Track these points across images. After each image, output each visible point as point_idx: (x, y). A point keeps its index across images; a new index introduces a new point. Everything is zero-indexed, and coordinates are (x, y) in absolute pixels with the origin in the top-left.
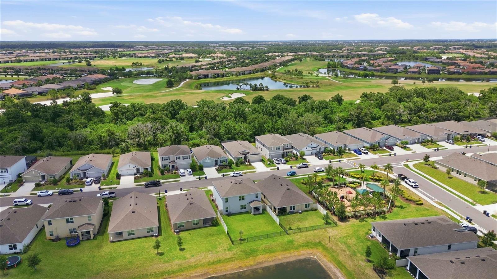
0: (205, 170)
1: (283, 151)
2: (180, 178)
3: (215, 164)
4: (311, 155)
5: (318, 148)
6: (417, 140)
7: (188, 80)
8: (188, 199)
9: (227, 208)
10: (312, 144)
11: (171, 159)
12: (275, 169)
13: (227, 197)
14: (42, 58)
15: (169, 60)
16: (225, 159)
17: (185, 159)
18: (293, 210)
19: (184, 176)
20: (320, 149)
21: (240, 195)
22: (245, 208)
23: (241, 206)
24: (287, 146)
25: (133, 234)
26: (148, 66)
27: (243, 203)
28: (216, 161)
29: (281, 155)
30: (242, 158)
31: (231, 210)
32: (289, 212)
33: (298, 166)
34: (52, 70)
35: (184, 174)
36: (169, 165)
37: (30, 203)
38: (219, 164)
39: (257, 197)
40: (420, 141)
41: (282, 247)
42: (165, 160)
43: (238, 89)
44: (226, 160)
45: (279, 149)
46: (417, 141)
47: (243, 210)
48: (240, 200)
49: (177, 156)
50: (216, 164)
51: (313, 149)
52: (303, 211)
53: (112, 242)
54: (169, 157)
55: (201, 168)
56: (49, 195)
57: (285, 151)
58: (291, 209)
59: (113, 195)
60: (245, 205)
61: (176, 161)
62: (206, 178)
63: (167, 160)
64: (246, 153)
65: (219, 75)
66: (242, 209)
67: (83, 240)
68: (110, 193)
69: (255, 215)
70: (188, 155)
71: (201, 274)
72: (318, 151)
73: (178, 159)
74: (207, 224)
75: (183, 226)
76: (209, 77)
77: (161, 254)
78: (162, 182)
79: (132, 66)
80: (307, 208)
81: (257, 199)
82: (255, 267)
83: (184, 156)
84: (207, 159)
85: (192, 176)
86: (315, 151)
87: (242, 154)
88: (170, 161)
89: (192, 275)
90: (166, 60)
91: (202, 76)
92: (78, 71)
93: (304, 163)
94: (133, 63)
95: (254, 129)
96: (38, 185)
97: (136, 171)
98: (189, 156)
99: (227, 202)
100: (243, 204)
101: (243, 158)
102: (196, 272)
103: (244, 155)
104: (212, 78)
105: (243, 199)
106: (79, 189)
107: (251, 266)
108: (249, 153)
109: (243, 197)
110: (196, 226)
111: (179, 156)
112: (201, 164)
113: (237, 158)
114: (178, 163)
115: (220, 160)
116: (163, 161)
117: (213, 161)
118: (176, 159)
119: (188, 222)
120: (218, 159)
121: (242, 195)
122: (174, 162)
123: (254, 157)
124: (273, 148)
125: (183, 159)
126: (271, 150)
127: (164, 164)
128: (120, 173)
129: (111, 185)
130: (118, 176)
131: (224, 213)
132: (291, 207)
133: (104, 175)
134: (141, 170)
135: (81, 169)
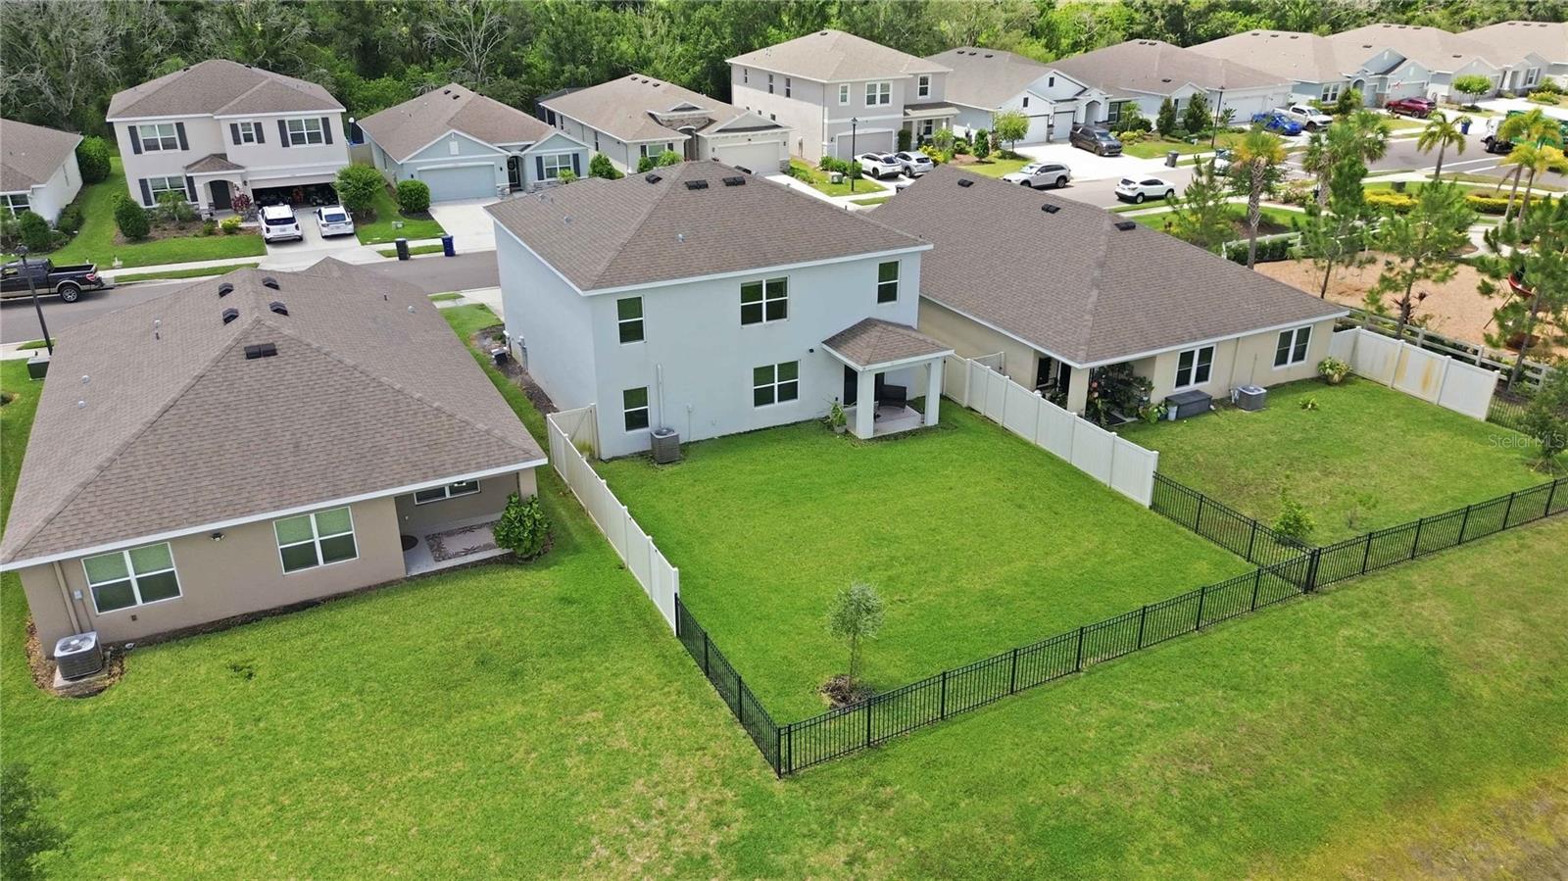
0: (444, 215)
1: (905, 114)
2: (263, 253)
3: (503, 180)
4: (1049, 141)
5: (1084, 100)
6: (1507, 82)
8: (230, 317)
10: (1051, 82)
11: (199, 147)
17: (298, 139)
18: (1196, 385)
19: (299, 240)
20: (1091, 105)
21: (751, 272)
22: (789, 392)
23: (762, 374)
24: (923, 92)
27: (772, 343)
28: (514, 164)
29: (895, 138)
30: (671, 146)
32: (1168, 401)
36: (190, 180)
38: (533, 180)
39: (887, 294)
40: (1519, 86)
42: (152, 146)
44: (576, 157)
45: (885, 99)
46: (1506, 87)
47: (778, 413)
49: (240, 119)
50: (516, 182)
51: (1058, 108)
54: (180, 126)
55: (416, 204)
57: (914, 114)
58: (1183, 380)
60: (789, 369)
61: (234, 153)
62: (448, 246)
63: (169, 145)
64: (695, 120)
66: (762, 398)
69: (884, 439)
70: (317, 114)
72: (1081, 120)
73: (249, 139)
74: (453, 545)
75: (157, 588)
78: (118, 279)
81: (887, 311)
83: (289, 116)
84: (454, 146)
85: (355, 241)
86: (1064, 125)
87: (670, 124)
88: (190, 157)
95: (713, 39)
98: (326, 121)
99: (631, 332)
100: (775, 360)
101: (679, 151)
103: (682, 131)
105: (778, 311)
108: (711, 122)
109: (777, 288)
111: (250, 118)
112: (412, 176)
113: (645, 147)
114: (249, 169)
115: (539, 160)
116: (137, 150)
117: (492, 163)
118: (237, 141)
119: (216, 534)
120: (523, 153)
121: (763, 274)
122: (219, 159)
123: (747, 143)
124: (849, 90)
125: (285, 144)
126: (841, 104)
127: (148, 177)
131: (616, 439)
132: (1186, 359)
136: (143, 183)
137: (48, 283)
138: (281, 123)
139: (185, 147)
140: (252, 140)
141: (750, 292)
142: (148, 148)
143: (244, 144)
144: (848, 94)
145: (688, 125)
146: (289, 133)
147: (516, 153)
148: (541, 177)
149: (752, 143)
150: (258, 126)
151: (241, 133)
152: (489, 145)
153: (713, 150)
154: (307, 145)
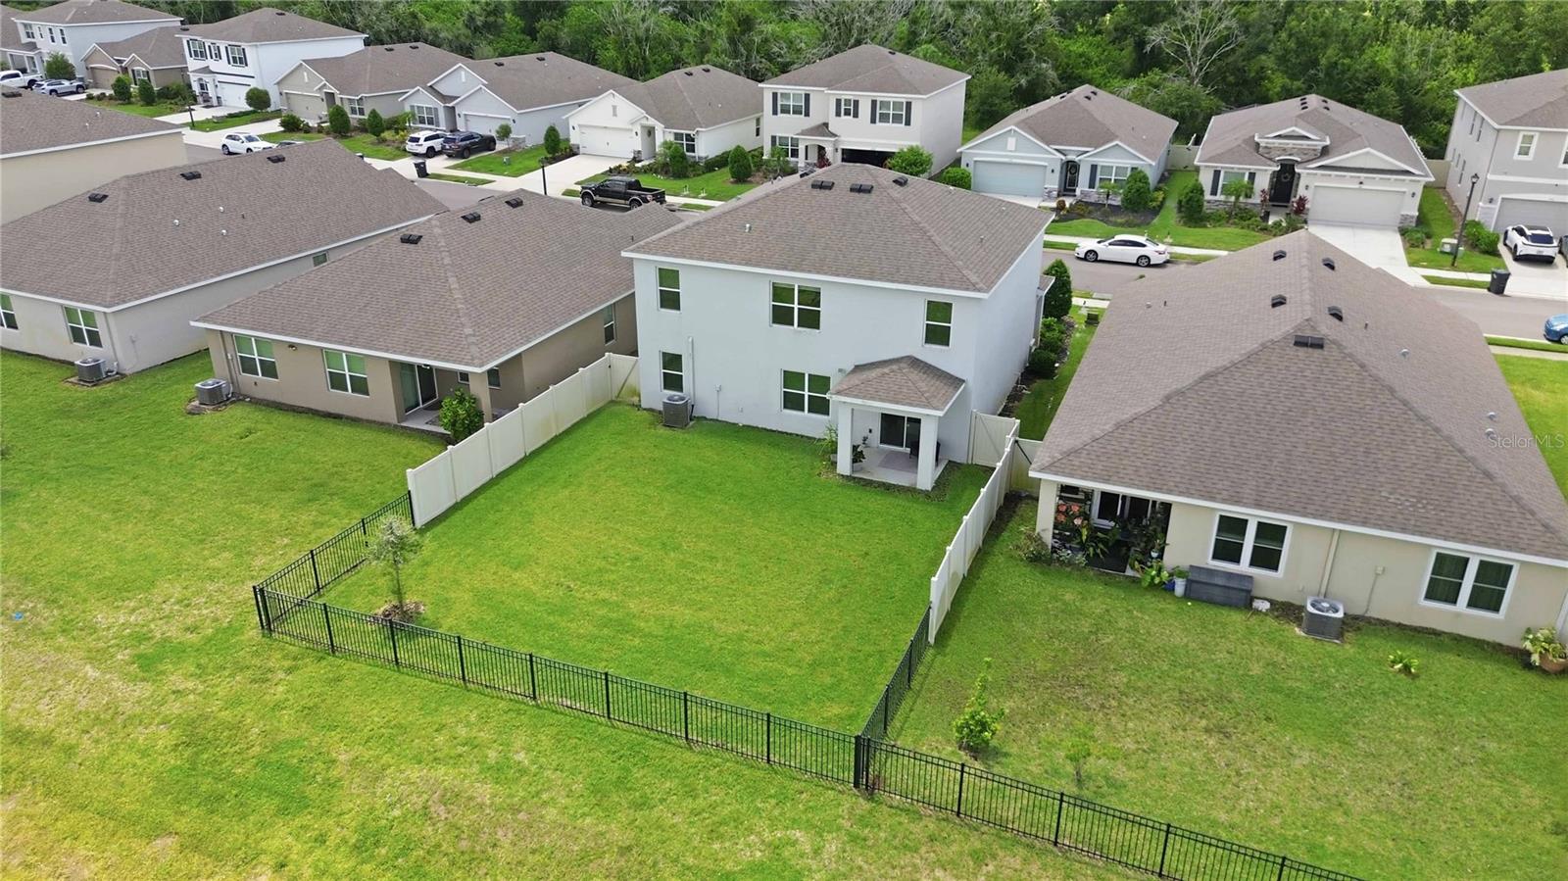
3: (1054, 183)
9: (672, 361)
11: (815, 119)
13: (669, 261)
16: (1129, 164)
17: (884, 118)
18: (1244, 566)
21: (788, 275)
27: (804, 352)
28: (1069, 168)
30: (1252, 176)
31: (703, 387)
36: (798, 141)
38: (1082, 186)
39: (937, 336)
42: (785, 110)
47: (808, 423)
48: (781, 316)
49: (844, 95)
54: (807, 97)
58: (1227, 550)
61: (835, 124)
63: (797, 111)
66: (792, 402)
69: (856, 483)
70: (903, 98)
73: (847, 113)
78: (685, 205)
80: (1460, 616)
83: (880, 96)
84: (1011, 142)
88: (806, 123)
96: (291, 125)
97: (638, 144)
98: (910, 105)
99: (670, 300)
100: (808, 367)
101: (1263, 182)
103: (1277, 162)
105: (811, 320)
108: (1324, 153)
109: (811, 296)
110: (346, 401)
111: (852, 95)
112: (967, 165)
113: (1220, 171)
114: (842, 138)
115: (1094, 168)
116: (775, 112)
117: (1046, 164)
118: (838, 114)
119: (292, 345)
120: (1079, 158)
121: (797, 278)
122: (823, 128)
123: (1357, 186)
124: (1535, 140)
125: (873, 121)
126: (1517, 157)
127: (778, 135)
128: (575, 139)
129: (491, 172)
130: (557, 148)
131: (655, 395)
132: (1232, 526)
133: (505, 132)
134: (663, 136)
135: (443, 89)
136: (774, 138)
137: (625, 196)
138: (874, 103)
139: (807, 114)
140: (850, 114)
141: (780, 292)
142: (783, 112)
143: (843, 117)
144: (1533, 147)
145: (1290, 155)
146: (878, 111)
147: (1071, 157)
148: (1092, 185)
149: (1363, 187)
150: (856, 103)
151: (843, 107)
152: (1046, 147)
153: (1307, 187)
154: (890, 125)
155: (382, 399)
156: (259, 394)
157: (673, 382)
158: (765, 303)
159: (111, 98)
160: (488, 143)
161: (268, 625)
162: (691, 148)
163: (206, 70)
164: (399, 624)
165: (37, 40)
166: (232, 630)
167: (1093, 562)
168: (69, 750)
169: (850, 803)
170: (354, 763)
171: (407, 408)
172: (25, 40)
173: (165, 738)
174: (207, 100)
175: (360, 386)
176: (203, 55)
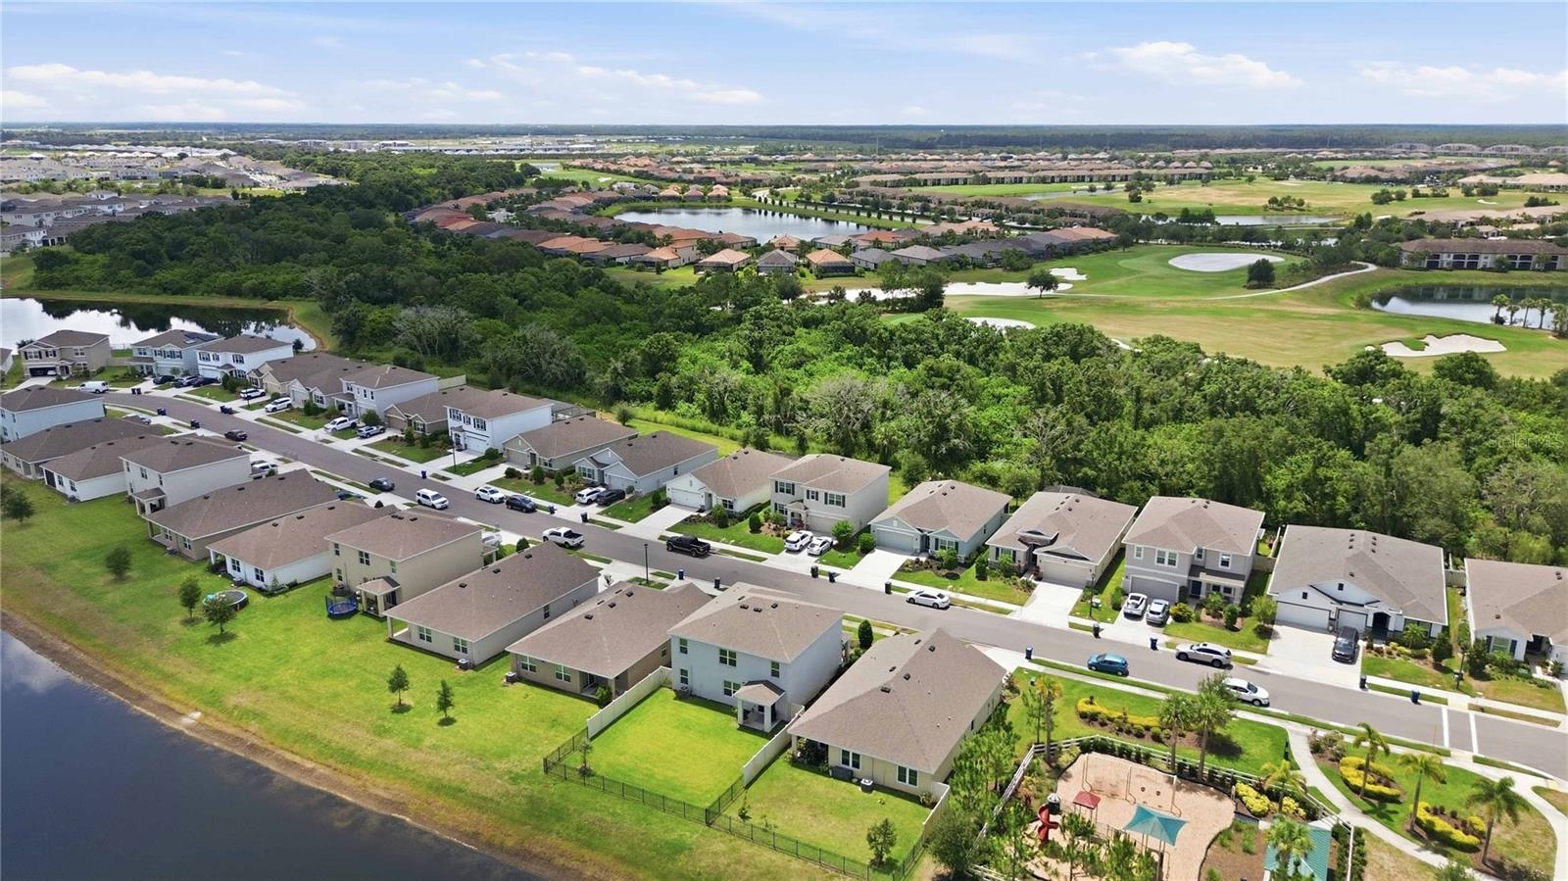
0: (872, 555)
1: (1194, 574)
2: (776, 553)
3: (917, 546)
5: (1372, 609)
7: (1372, 268)
8: (600, 603)
9: (684, 672)
10: (1341, 587)
11: (798, 496)
12: (1086, 628)
14: (1042, 174)
15: (1426, 196)
16: (954, 540)
18: (850, 767)
21: (724, 647)
23: (726, 684)
24: (1225, 563)
25: (429, 639)
26: (1322, 212)
27: (730, 674)
28: (924, 539)
29: (1179, 589)
30: (1016, 552)
31: (695, 683)
32: (834, 768)
33: (1185, 648)
34: (1007, 209)
35: (793, 547)
36: (787, 510)
37: (439, 506)
38: (932, 550)
39: (775, 674)
41: (631, 848)
42: (782, 490)
43: (1499, 320)
45: (1172, 563)
47: (725, 699)
48: (723, 661)
49: (811, 489)
50: (925, 548)
51: (1344, 606)
52: (876, 787)
53: (392, 641)
54: (793, 486)
55: (865, 547)
56: (491, 501)
57: (1203, 578)
58: (846, 762)
59: (571, 542)
60: (737, 686)
61: (807, 503)
62: (836, 576)
63: (788, 492)
64: (1040, 540)
65: (1534, 258)
66: (728, 693)
67: (365, 613)
68: (566, 535)
69: (743, 728)
70: (841, 494)
71: (390, 797)
72: (1370, 624)
74: (591, 691)
75: (533, 669)
76: (1480, 266)
77: (401, 709)
79: (1266, 207)
80: (906, 786)
81: (774, 681)
82: (499, 857)
84: (895, 523)
85: (816, 559)
86: (1352, 621)
87: (1022, 540)
88: (793, 499)
89: (372, 790)
90: (1416, 194)
91: (1446, 259)
92: (1066, 214)
93: (1210, 646)
94: (1273, 201)
96: (511, 474)
97: (703, 502)
98: (844, 497)
99: (684, 650)
100: (732, 681)
101: (1021, 556)
102: (386, 788)
103: (1031, 545)
104: (1490, 270)
105: (733, 663)
106: (547, 504)
107: (501, 848)
108: (1051, 544)
109: (733, 654)
110: (559, 683)
111: (815, 490)
112: (875, 533)
113: (999, 548)
114: (810, 511)
115: (937, 540)
116: (777, 492)
117: (914, 536)
118: (808, 498)
119: (543, 661)
120: (930, 534)
121: (728, 648)
122: (801, 504)
123: (1063, 563)
125: (826, 504)
126: (1137, 558)
127: (779, 503)
128: (669, 494)
129: (622, 518)
130: (659, 501)
131: (677, 684)
132: (845, 753)
133: (631, 490)
134: (717, 501)
135: (599, 459)
136: (776, 505)
137: (690, 547)
138: (827, 494)
139: (793, 494)
140: (814, 499)
142: (781, 492)
143: (811, 500)
144: (1143, 553)
145: (1035, 542)
146: (829, 499)
147: (926, 534)
148: (936, 549)
149: (1067, 564)
150: (817, 494)
151: (811, 495)
152: (911, 527)
153: (1042, 561)
154: (835, 506)
155: (576, 684)
156: (527, 677)
157: (684, 680)
158: (718, 656)
159: (402, 439)
160: (620, 495)
161: (547, 770)
162: (731, 507)
163: (460, 429)
164: (585, 772)
165: (355, 392)
166: (536, 771)
167: (809, 763)
168: (498, 803)
169: (703, 827)
170: (575, 810)
171: (584, 687)
172: (345, 391)
173: (524, 801)
174: (458, 444)
175: (567, 679)
176: (459, 418)
